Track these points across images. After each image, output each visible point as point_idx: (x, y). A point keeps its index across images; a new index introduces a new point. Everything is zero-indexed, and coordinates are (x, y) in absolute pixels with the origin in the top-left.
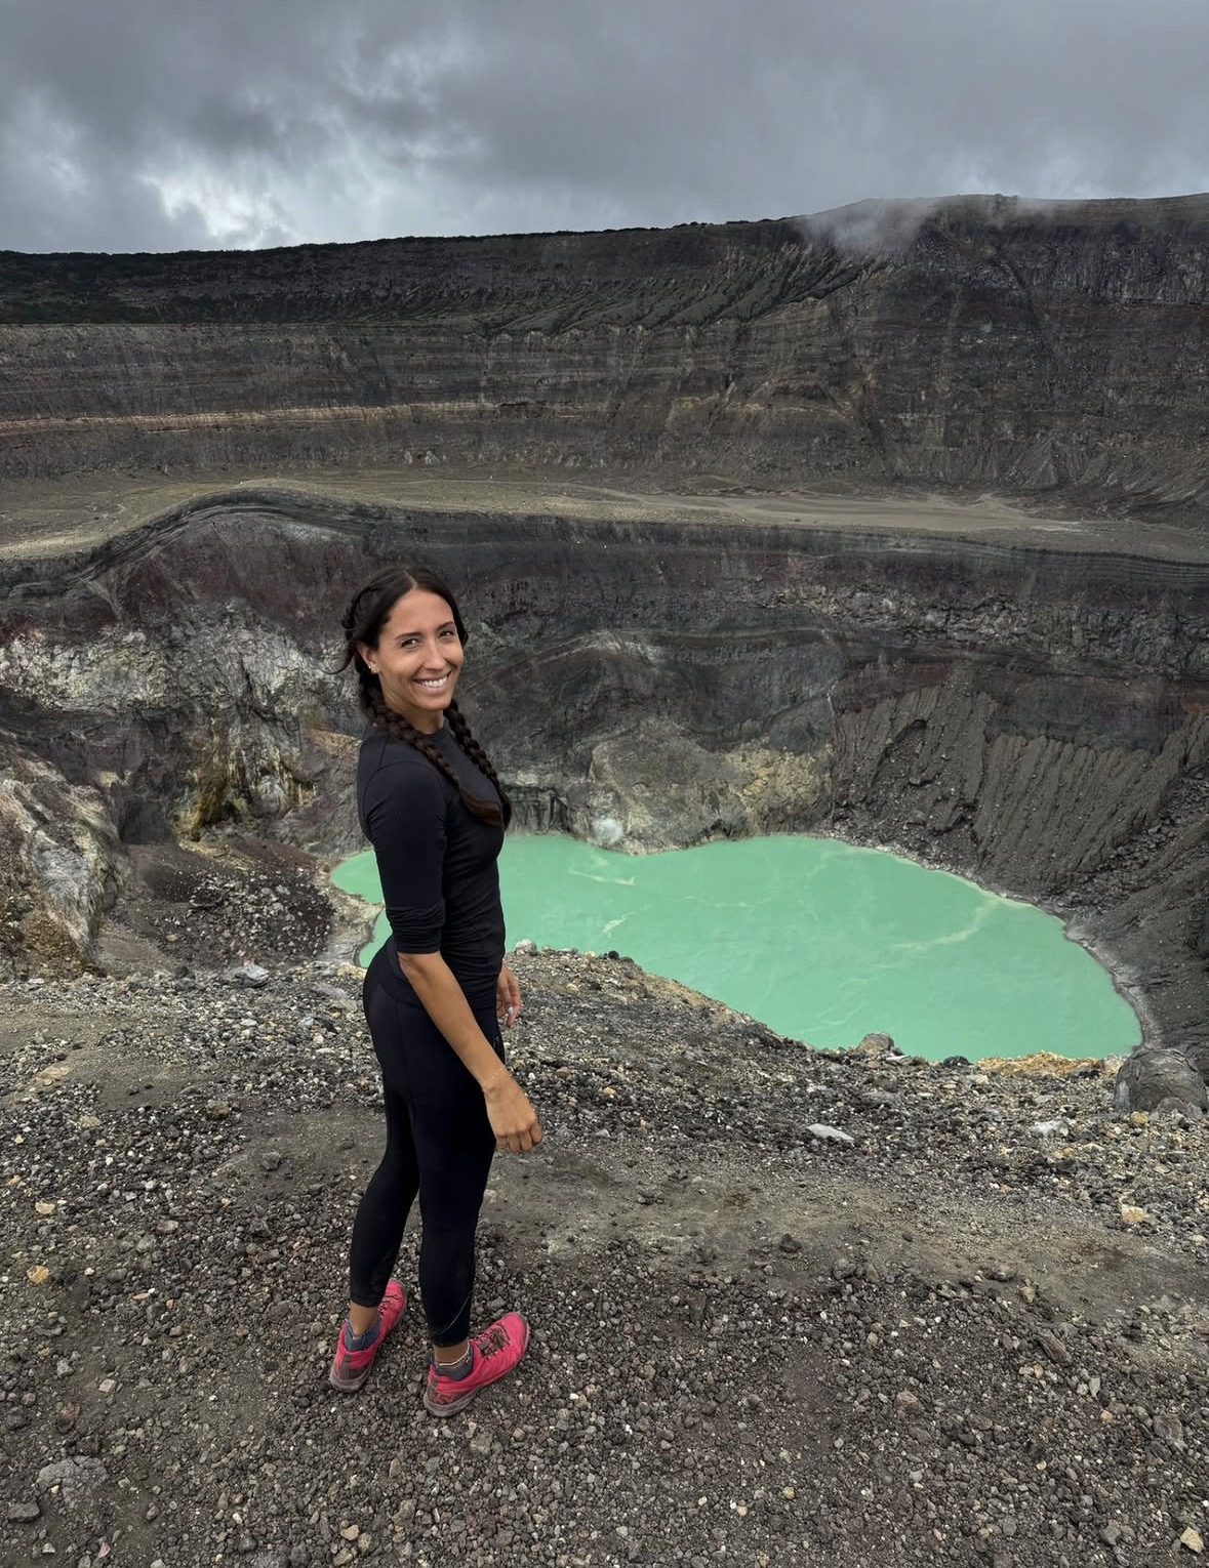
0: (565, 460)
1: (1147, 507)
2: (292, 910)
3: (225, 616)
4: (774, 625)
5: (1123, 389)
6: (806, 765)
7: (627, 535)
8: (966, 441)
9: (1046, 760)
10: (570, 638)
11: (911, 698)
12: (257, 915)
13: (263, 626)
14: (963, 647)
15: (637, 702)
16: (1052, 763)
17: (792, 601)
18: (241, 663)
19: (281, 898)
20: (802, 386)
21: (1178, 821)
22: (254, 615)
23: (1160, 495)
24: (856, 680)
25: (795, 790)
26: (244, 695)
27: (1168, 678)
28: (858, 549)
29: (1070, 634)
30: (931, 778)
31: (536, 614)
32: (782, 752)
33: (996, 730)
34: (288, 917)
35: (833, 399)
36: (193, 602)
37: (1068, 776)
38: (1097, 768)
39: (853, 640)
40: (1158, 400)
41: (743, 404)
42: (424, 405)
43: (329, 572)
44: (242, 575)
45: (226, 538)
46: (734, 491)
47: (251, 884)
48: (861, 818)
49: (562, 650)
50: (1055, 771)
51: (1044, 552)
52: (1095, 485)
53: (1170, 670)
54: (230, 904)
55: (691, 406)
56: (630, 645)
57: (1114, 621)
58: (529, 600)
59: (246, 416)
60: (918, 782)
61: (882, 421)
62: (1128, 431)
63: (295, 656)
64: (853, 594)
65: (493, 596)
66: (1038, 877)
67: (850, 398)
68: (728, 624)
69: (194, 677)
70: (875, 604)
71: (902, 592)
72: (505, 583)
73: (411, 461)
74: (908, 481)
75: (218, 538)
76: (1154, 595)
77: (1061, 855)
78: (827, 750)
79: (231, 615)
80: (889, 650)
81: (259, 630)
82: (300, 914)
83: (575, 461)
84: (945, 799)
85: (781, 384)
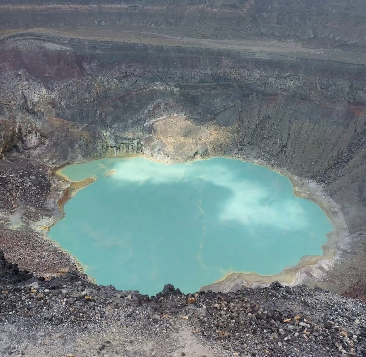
0: (151, 25)
1: (343, 45)
2: (35, 185)
3: (18, 76)
4: (218, 81)
5: (334, 7)
6: (229, 130)
7: (168, 50)
8: (284, 23)
9: (309, 130)
10: (147, 85)
11: (265, 108)
12: (21, 187)
13: (32, 80)
14: (282, 91)
15: (170, 108)
16: (312, 131)
17: (224, 73)
18: (23, 92)
19: (31, 181)
20: (230, 4)
21: (354, 152)
22: (29, 76)
23: (346, 41)
24: (246, 101)
25: (225, 139)
26: (23, 104)
27: (349, 103)
28: (246, 57)
29: (316, 87)
30: (271, 136)
31: (134, 76)
32: (221, 126)
33: (293, 119)
34: (33, 188)
35: (240, 8)
36: (6, 70)
37: (317, 135)
38: (327, 133)
39: (245, 87)
40: (346, 11)
41: (211, 9)
42: (102, 5)
43: (59, 60)
44: (26, 61)
45: (21, 48)
46: (207, 37)
47: (20, 175)
48: (248, 150)
49: (143, 89)
50: (313, 134)
51: (307, 59)
52: (326, 38)
53: (350, 99)
54: (11, 183)
55: (194, 9)
56: (168, 87)
58: (132, 71)
59: (37, 7)
60: (267, 137)
61: (256, 16)
62: (336, 21)
63: (44, 90)
64: (245, 72)
65: (119, 70)
66: (307, 171)
67: (246, 8)
68: (202, 81)
69: (4, 97)
70: (252, 75)
71: (261, 72)
72: (124, 66)
73: (96, 24)
74: (265, 35)
75: (18, 48)
77: (315, 164)
78: (236, 125)
79: (20, 75)
80: (257, 91)
81: (31, 81)
82: (38, 186)
83: (154, 25)
84: (276, 143)
85: (223, 3)
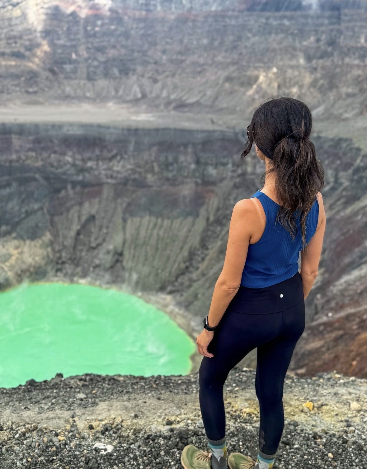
4: (10, 174)
5: (164, 52)
6: (38, 245)
9: (151, 226)
11: (86, 205)
14: (107, 178)
16: (154, 228)
17: (18, 161)
20: (12, 52)
23: (185, 100)
24: (58, 199)
25: (34, 259)
28: (49, 133)
29: (153, 167)
30: (101, 243)
32: (24, 240)
33: (127, 215)
35: (28, 57)
37: (161, 233)
38: (173, 228)
39: (54, 179)
40: (179, 57)
48: (69, 268)
50: (155, 232)
51: (136, 129)
52: (158, 97)
53: (197, 179)
57: (170, 159)
60: (95, 246)
64: (50, 155)
67: (37, 57)
70: (62, 159)
74: (72, 98)
76: (185, 145)
77: (163, 270)
78: (48, 237)
80: (72, 182)
